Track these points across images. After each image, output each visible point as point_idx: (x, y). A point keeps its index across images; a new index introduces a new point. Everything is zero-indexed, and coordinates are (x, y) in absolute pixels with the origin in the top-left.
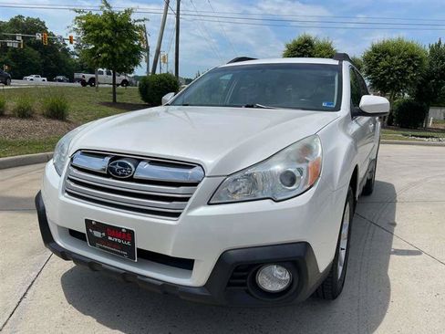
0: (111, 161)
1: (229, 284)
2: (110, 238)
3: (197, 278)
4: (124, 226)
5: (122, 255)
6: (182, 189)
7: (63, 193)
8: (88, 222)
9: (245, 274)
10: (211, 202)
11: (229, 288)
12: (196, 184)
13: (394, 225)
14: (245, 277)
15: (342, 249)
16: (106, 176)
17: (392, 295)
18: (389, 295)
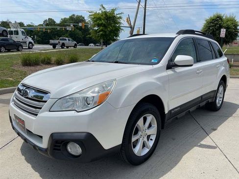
1: (54, 149)
2: (20, 123)
3: (44, 144)
4: (22, 118)
7: (12, 102)
8: (15, 115)
10: (51, 110)
12: (45, 102)
13: (215, 130)
14: (60, 146)
15: (151, 140)
16: (22, 96)
17: (174, 169)
18: (172, 168)
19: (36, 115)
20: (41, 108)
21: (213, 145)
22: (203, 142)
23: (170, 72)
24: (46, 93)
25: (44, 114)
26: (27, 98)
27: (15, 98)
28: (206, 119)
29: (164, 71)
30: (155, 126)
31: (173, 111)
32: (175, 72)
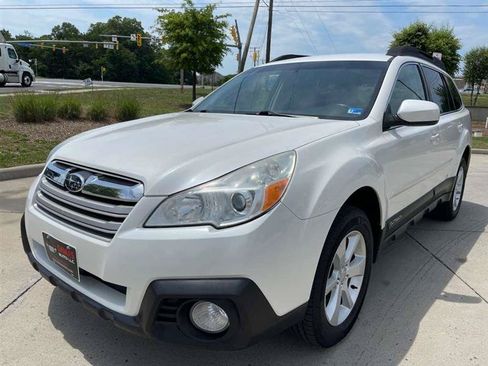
0: (70, 172)
1: (159, 319)
2: (60, 255)
3: (130, 306)
4: (69, 243)
5: (70, 273)
6: (121, 207)
7: (33, 204)
8: (45, 235)
9: (175, 308)
10: (147, 225)
11: (157, 322)
12: (133, 204)
13: (463, 261)
14: (174, 312)
15: (353, 287)
16: (64, 189)
17: (410, 352)
18: (406, 351)
19: (111, 236)
20: (121, 220)
21: (472, 294)
22: (449, 289)
23: (388, 138)
24: (131, 182)
25: (131, 234)
26: (80, 194)
27: (40, 195)
28: (438, 239)
29: (378, 135)
30: (362, 256)
31: (392, 223)
32: (397, 136)
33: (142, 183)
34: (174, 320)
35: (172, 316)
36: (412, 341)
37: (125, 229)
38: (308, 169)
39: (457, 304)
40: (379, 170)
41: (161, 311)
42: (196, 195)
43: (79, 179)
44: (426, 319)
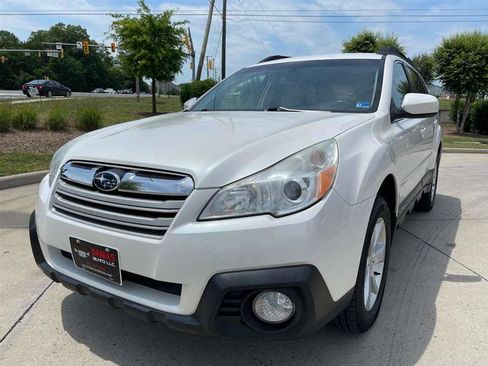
0: (97, 172)
1: (220, 313)
2: (95, 259)
3: (185, 305)
4: (108, 245)
5: (108, 277)
6: (169, 203)
7: (50, 208)
8: (73, 240)
9: (239, 301)
10: (201, 218)
11: (220, 317)
12: (184, 198)
13: (453, 246)
14: (238, 306)
15: (376, 274)
16: (92, 189)
17: (436, 329)
18: (432, 329)
19: (162, 233)
20: (173, 215)
21: (471, 274)
22: (449, 271)
23: (395, 129)
24: (176, 176)
26: (116, 193)
27: (59, 198)
30: (383, 242)
32: (401, 128)
33: (189, 176)
34: (237, 314)
35: (236, 309)
36: (434, 319)
37: (178, 225)
38: (348, 158)
39: (462, 284)
40: (393, 160)
41: (223, 305)
42: (246, 186)
43: (112, 177)
44: (438, 298)
